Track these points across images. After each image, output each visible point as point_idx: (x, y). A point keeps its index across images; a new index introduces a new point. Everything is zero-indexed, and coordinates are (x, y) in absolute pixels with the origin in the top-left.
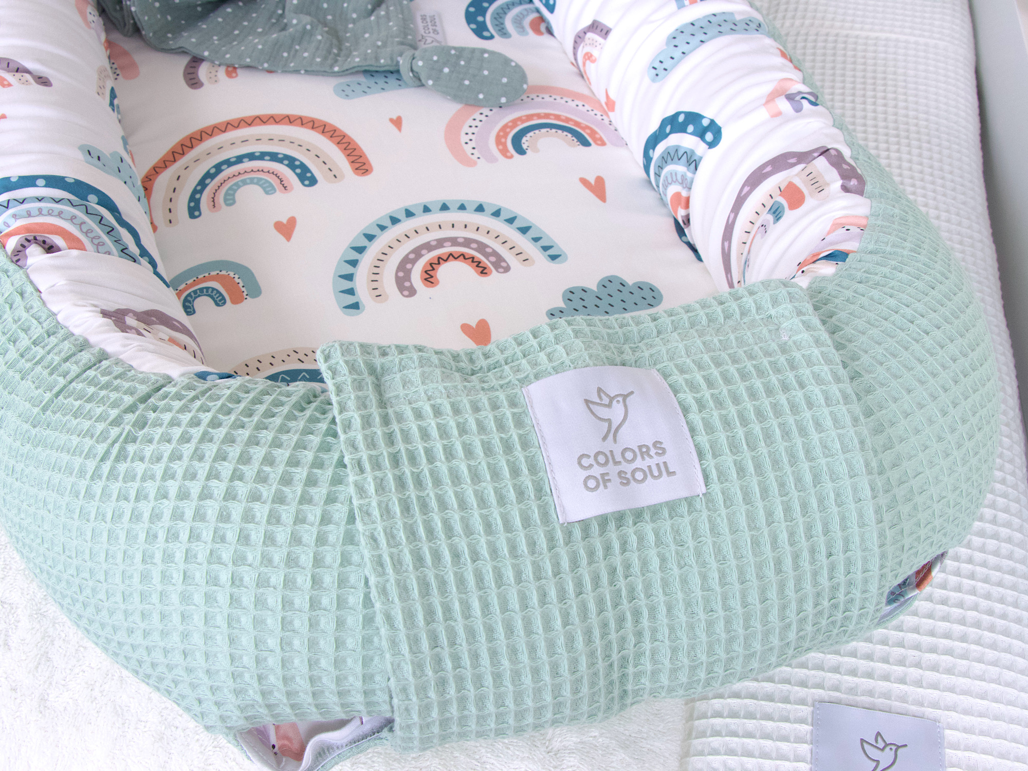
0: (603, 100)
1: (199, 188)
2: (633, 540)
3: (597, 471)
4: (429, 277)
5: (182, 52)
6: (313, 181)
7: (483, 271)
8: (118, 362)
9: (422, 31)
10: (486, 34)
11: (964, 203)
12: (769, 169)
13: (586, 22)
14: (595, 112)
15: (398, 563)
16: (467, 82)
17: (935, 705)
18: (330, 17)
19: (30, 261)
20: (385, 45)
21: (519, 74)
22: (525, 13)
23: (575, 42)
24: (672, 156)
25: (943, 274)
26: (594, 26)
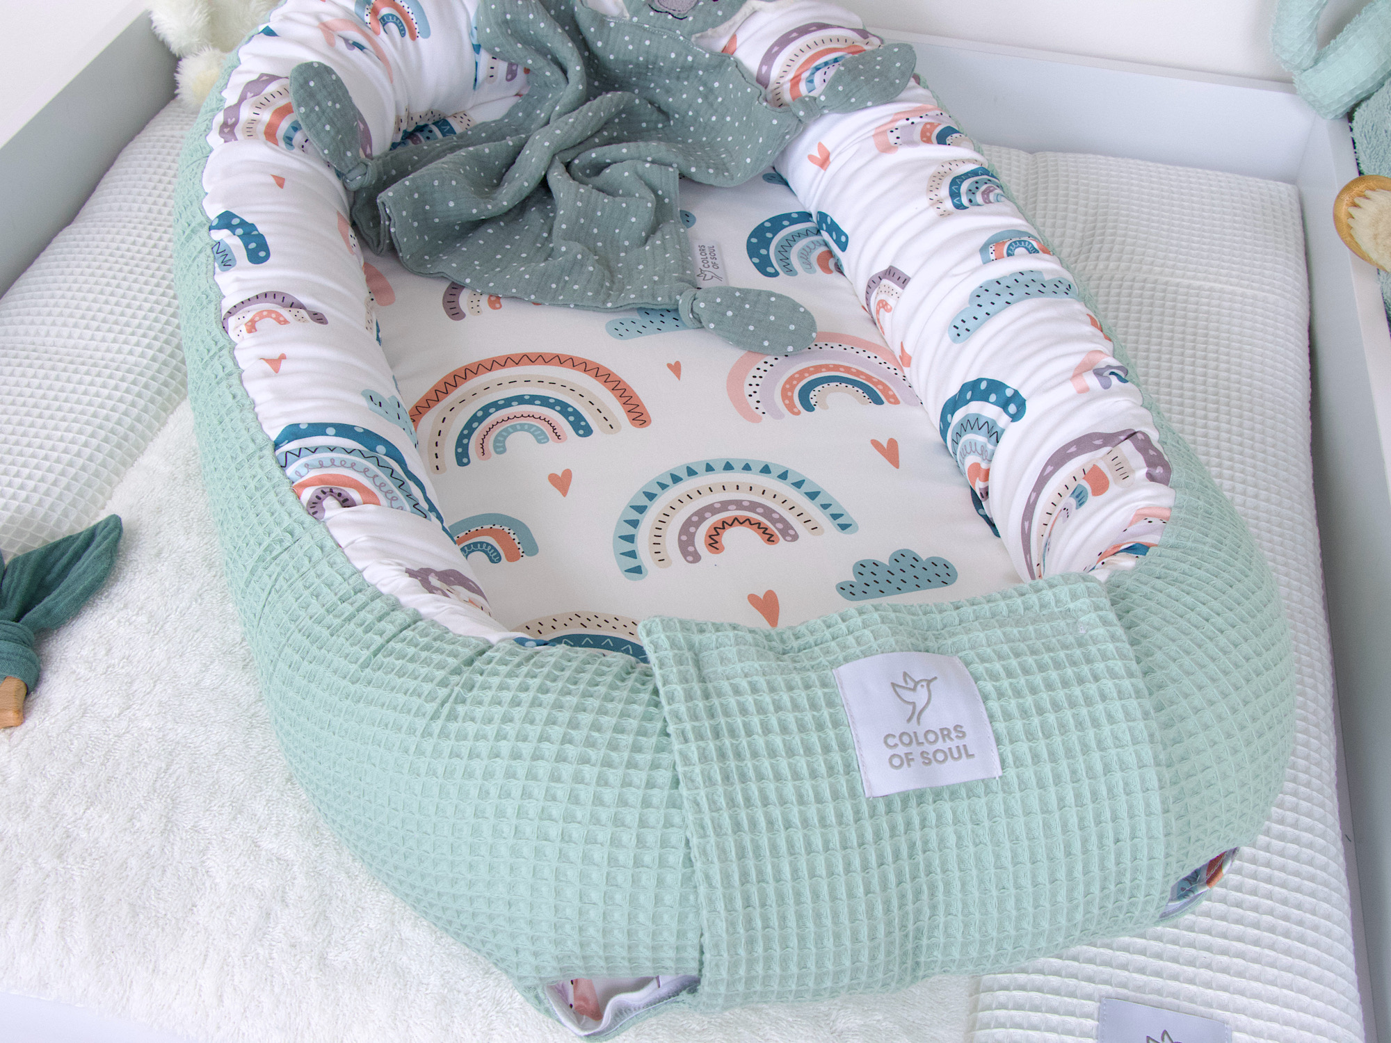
0: (898, 353)
1: (466, 432)
2: (932, 817)
3: (901, 750)
4: (714, 543)
5: (442, 277)
6: (588, 431)
7: (770, 539)
8: (434, 624)
9: (701, 265)
10: (770, 270)
11: (1286, 481)
12: (1073, 449)
13: (881, 267)
14: (888, 365)
15: (718, 828)
16: (751, 328)
17: (1224, 1007)
18: (600, 244)
19: (327, 514)
20: (662, 279)
21: (807, 321)
22: (812, 246)
23: (869, 286)
24: (972, 424)
25: (1243, 572)
26: (891, 273)
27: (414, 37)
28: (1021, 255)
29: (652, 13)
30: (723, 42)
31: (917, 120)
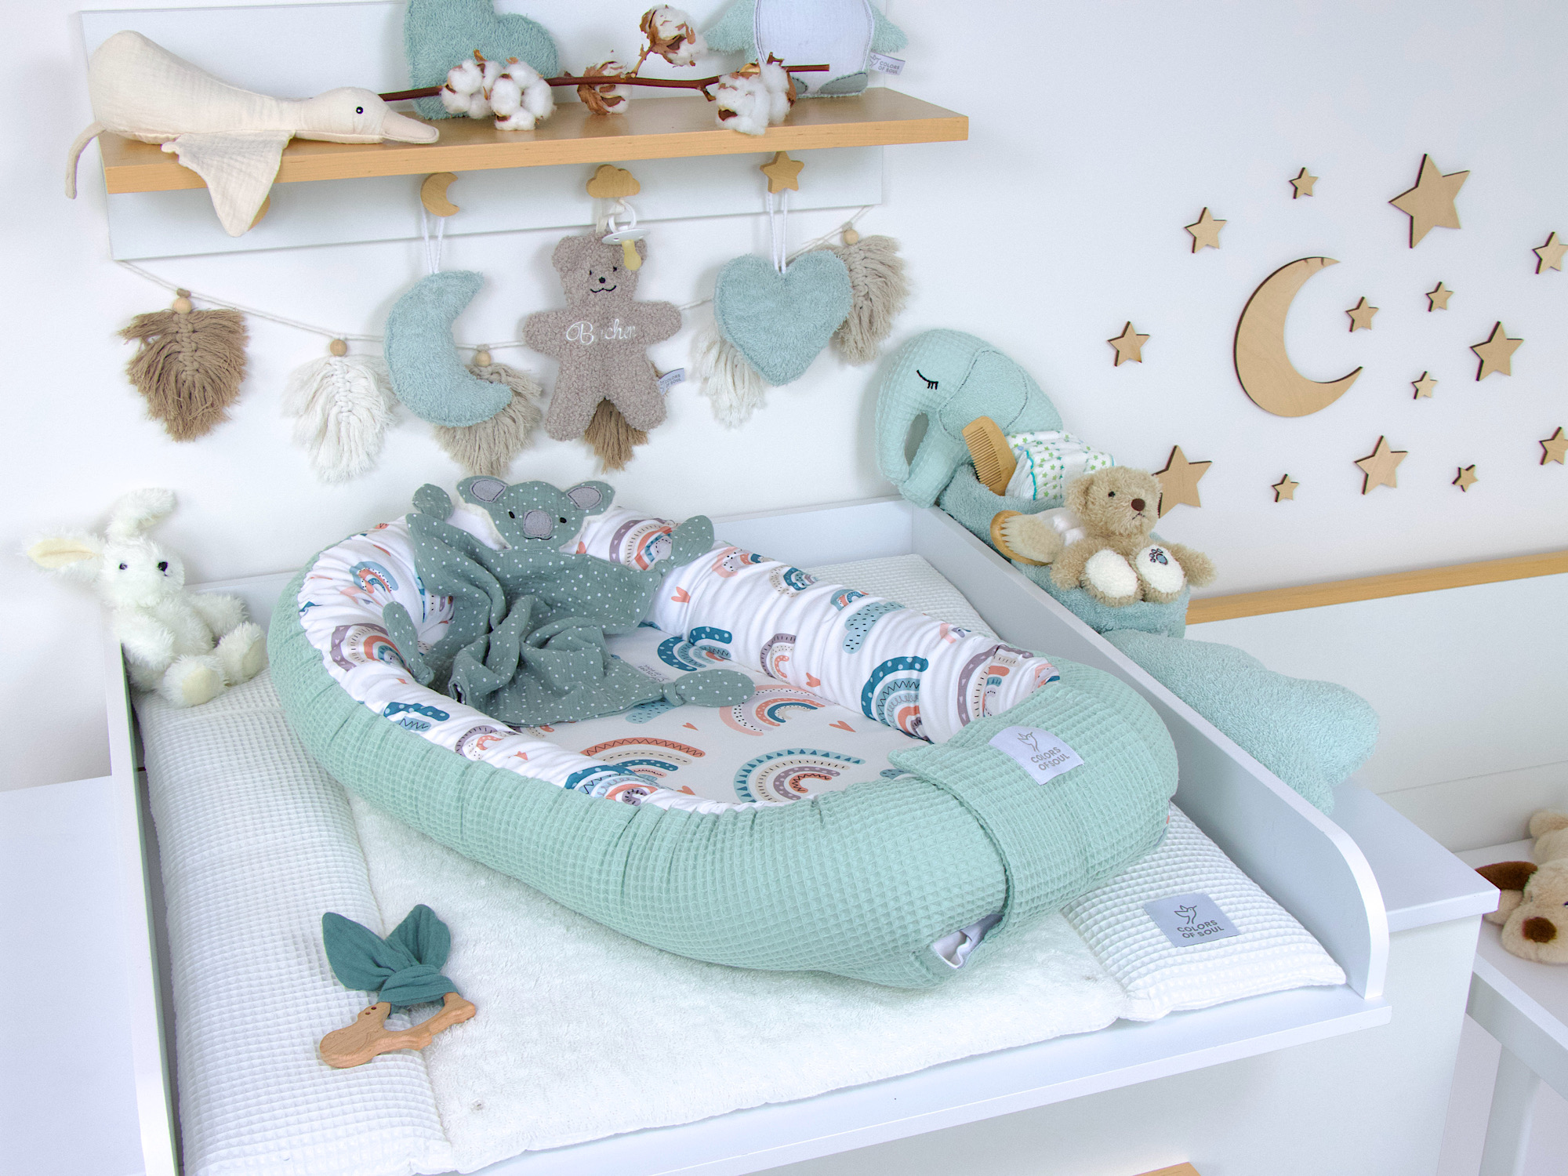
2: (1067, 788)
4: (799, 789)
6: (675, 768)
7: (826, 778)
10: (686, 667)
13: (768, 637)
14: (800, 692)
19: (641, 801)
22: (698, 651)
23: (762, 655)
24: (891, 689)
26: (777, 638)
27: (390, 591)
28: (855, 600)
29: (527, 541)
30: (575, 549)
31: (733, 555)
